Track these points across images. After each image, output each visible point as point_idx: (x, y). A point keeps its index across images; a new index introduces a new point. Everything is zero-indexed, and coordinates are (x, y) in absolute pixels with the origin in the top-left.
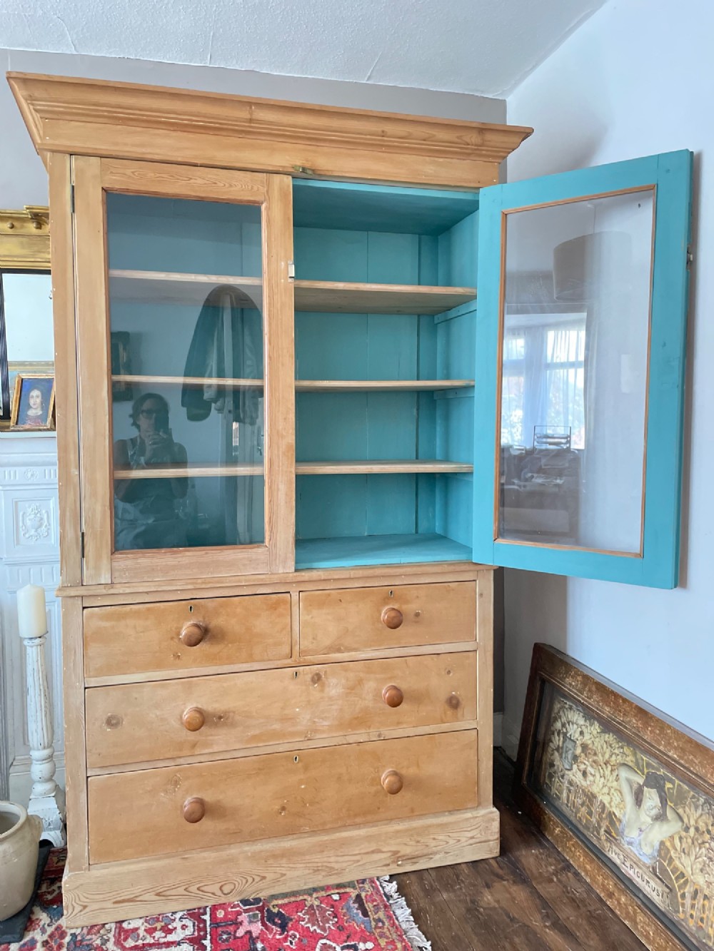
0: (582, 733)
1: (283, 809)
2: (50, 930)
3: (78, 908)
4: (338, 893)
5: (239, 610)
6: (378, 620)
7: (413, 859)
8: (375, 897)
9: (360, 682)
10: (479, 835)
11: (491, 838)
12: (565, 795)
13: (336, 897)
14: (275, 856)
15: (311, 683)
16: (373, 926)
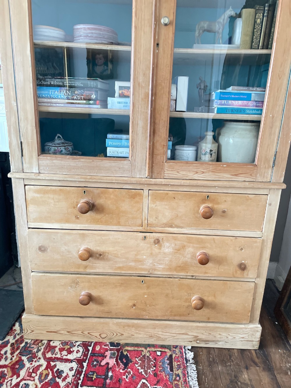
1: (134, 305)
2: (18, 337)
3: (29, 331)
4: (160, 351)
5: (112, 196)
6: (198, 213)
7: (206, 341)
8: (180, 359)
9: (184, 247)
10: (247, 337)
11: (254, 340)
13: (159, 353)
14: (129, 326)
15: (153, 244)
16: (173, 379)
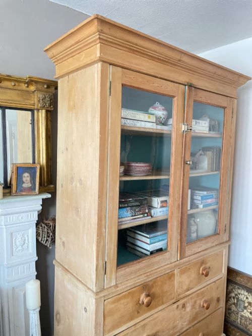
0: (247, 298)
6: (199, 273)
9: (196, 302)
12: (239, 320)
15: (182, 309)
